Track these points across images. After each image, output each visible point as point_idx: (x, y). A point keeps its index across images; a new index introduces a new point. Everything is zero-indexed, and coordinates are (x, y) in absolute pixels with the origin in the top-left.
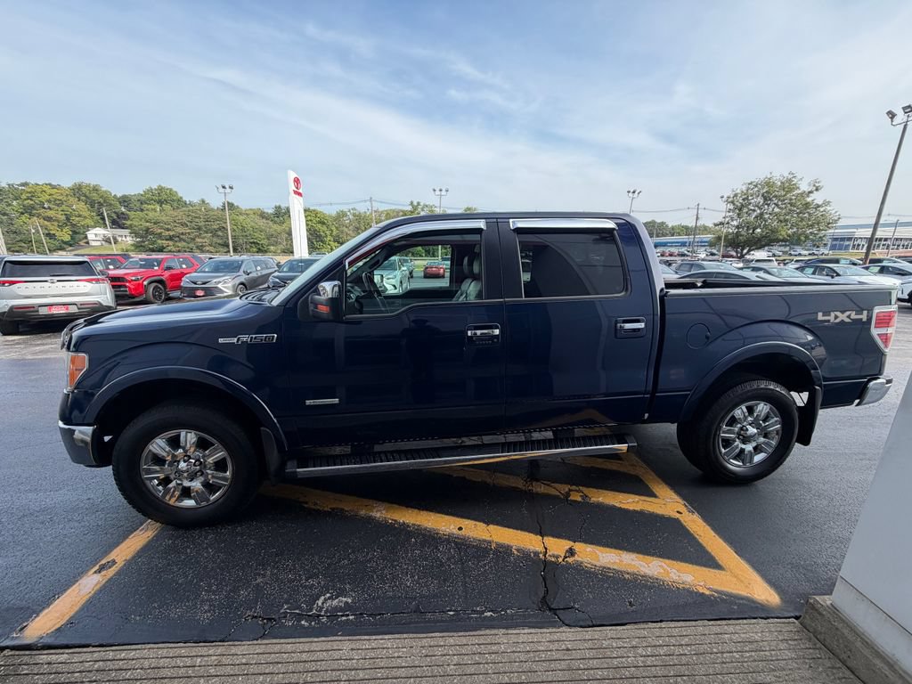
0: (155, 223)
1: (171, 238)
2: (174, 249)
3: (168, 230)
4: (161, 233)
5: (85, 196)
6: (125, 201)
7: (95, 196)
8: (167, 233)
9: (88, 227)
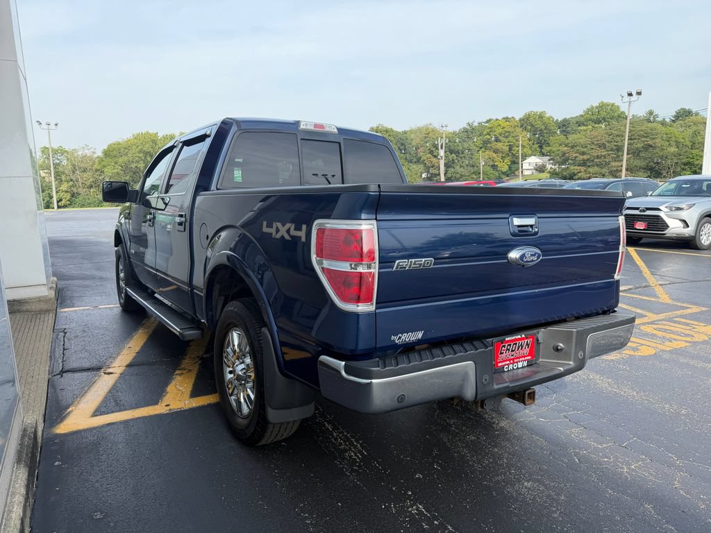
0: (572, 147)
1: (584, 163)
2: (585, 176)
3: (584, 153)
4: (576, 157)
5: (532, 126)
6: (564, 125)
7: (539, 125)
8: (581, 157)
9: (525, 157)
